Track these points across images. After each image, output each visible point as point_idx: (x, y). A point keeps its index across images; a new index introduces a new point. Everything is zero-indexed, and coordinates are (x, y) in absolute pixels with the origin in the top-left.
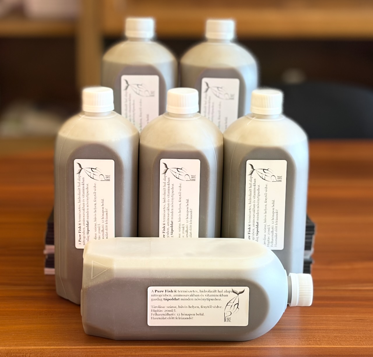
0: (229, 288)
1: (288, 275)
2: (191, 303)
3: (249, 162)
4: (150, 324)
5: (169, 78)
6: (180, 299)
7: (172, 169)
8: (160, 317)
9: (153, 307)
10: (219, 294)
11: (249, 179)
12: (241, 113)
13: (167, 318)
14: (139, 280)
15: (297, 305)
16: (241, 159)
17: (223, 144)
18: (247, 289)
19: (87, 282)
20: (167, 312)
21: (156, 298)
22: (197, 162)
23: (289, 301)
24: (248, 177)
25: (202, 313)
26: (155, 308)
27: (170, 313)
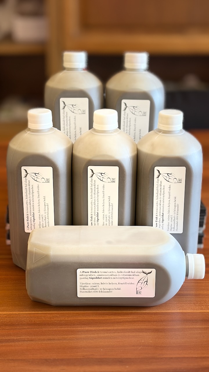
0: (140, 270)
1: (186, 255)
2: (110, 281)
3: (156, 168)
4: (79, 296)
5: (96, 100)
6: (102, 278)
7: (97, 174)
8: (87, 291)
9: (81, 284)
10: (132, 274)
11: (157, 181)
12: (151, 128)
13: (92, 292)
14: (70, 264)
15: (192, 278)
16: (150, 166)
17: (136, 153)
18: (154, 271)
19: (30, 265)
20: (92, 288)
21: (84, 277)
22: (117, 168)
23: (187, 275)
24: (155, 180)
25: (119, 288)
26: (83, 285)
27: (94, 288)
